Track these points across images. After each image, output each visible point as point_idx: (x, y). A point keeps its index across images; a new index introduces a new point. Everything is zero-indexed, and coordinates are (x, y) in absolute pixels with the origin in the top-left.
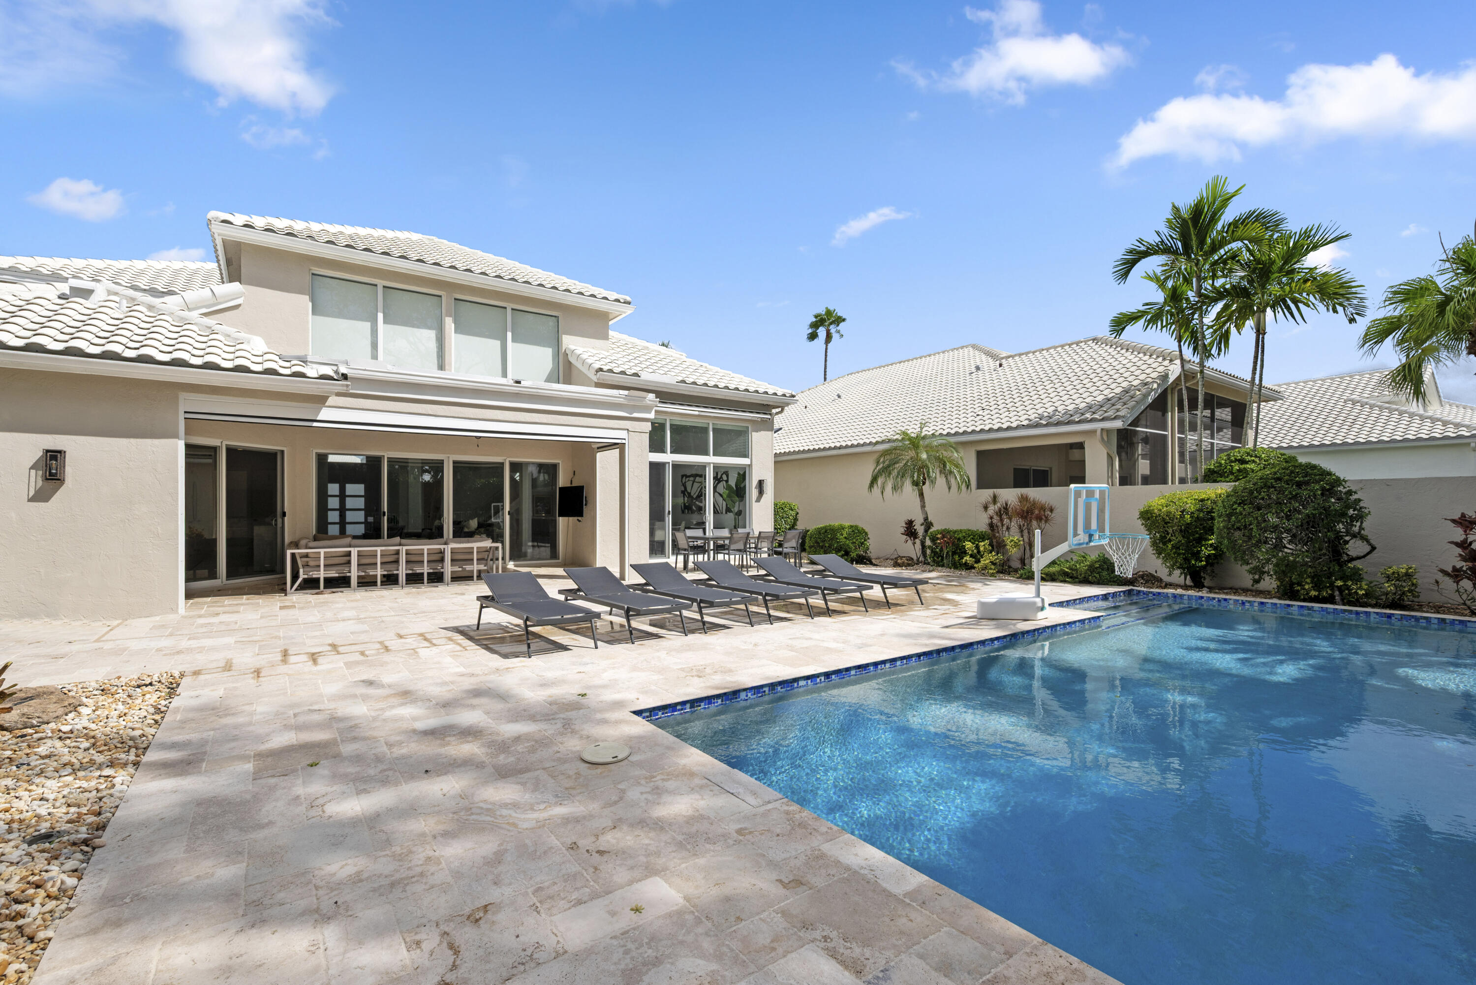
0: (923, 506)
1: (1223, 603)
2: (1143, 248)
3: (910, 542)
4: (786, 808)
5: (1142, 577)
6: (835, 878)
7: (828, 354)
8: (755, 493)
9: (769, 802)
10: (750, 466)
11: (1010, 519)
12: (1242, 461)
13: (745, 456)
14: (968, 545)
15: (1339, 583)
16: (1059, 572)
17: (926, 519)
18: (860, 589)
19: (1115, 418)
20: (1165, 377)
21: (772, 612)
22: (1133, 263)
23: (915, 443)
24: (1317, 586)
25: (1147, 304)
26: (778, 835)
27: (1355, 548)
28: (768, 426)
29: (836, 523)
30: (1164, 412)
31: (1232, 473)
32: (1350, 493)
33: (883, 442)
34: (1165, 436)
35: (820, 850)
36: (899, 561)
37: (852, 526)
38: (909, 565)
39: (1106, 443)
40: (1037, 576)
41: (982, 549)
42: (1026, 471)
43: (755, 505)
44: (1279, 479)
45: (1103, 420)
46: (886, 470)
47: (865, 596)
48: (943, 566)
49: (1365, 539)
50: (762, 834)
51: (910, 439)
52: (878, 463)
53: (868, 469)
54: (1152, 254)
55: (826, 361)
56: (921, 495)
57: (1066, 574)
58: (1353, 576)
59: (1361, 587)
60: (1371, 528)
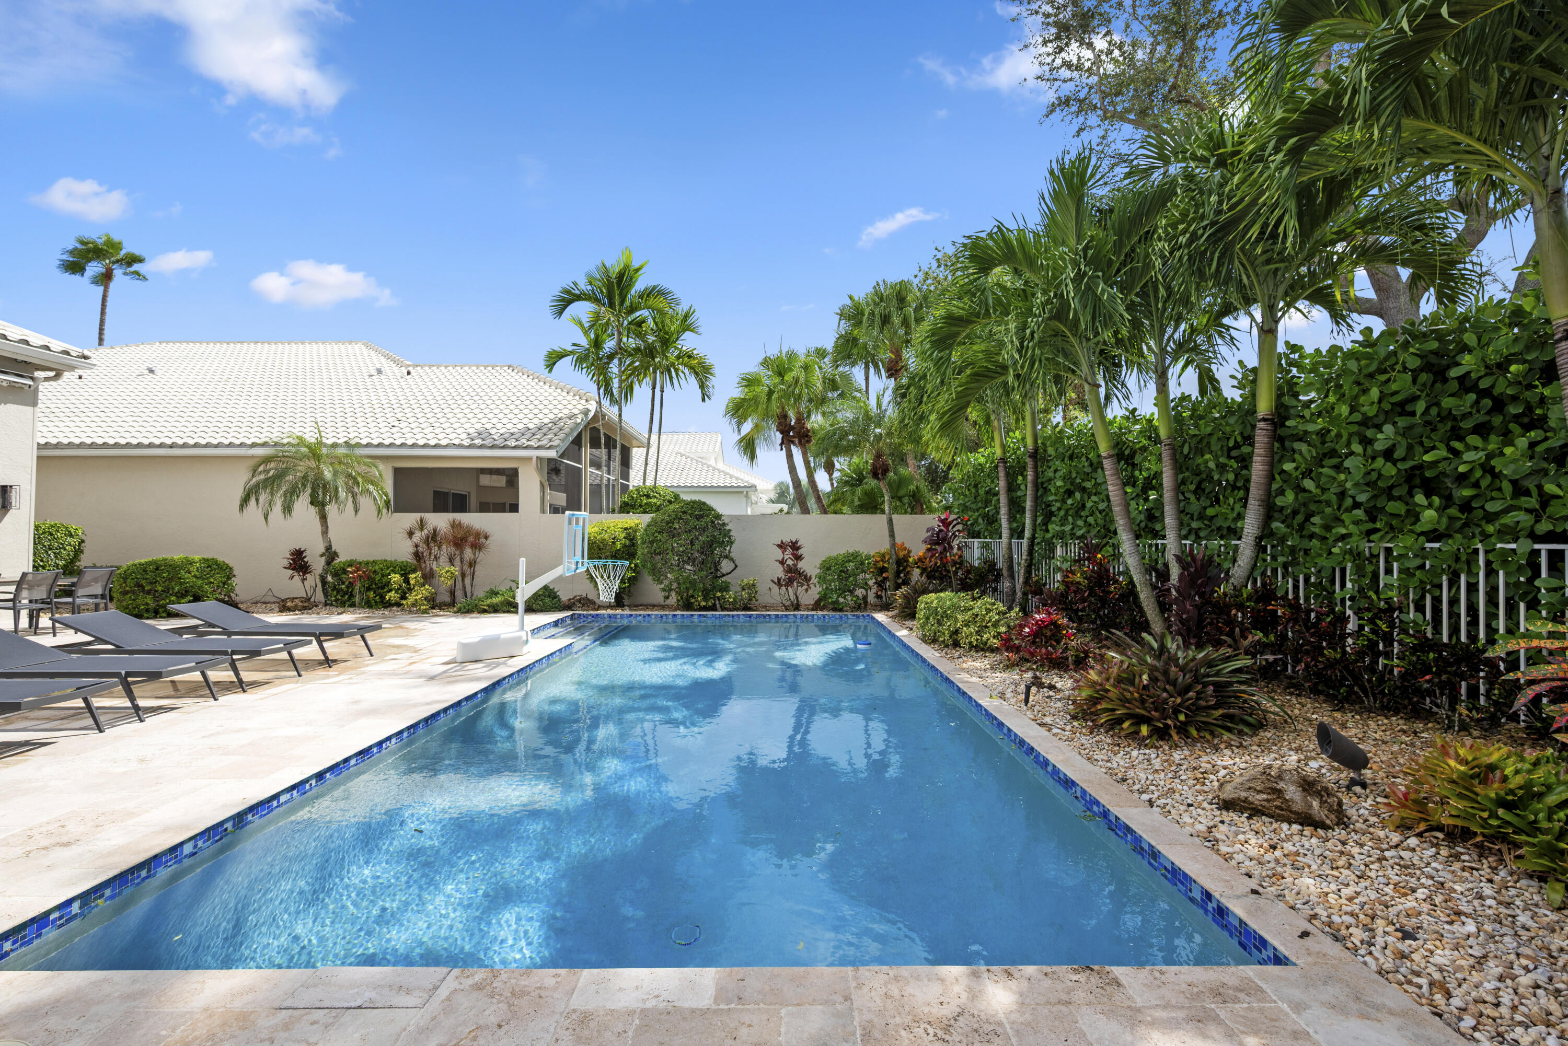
0: (325, 532)
1: (647, 618)
2: (577, 292)
3: (297, 578)
4: (470, 982)
5: (579, 601)
6: (630, 1034)
7: (108, 304)
9: (436, 988)
11: (439, 548)
12: (648, 496)
14: (396, 578)
15: (719, 594)
16: (502, 603)
17: (329, 548)
18: (288, 647)
19: (550, 448)
20: (586, 412)
21: (142, 703)
22: (568, 302)
23: (315, 452)
24: (705, 599)
25: (575, 345)
26: (500, 1026)
27: (726, 566)
28: (30, 395)
29: (177, 556)
30: (580, 447)
31: (641, 506)
32: (724, 524)
33: (265, 445)
34: (580, 469)
35: (574, 1011)
36: (289, 604)
37: (206, 560)
38: (304, 608)
39: (539, 470)
40: (521, 608)
41: (412, 582)
42: (445, 494)
44: (684, 512)
45: (538, 448)
46: (271, 483)
47: (296, 657)
48: (353, 605)
49: (732, 560)
50: (475, 1039)
51: (309, 446)
52: (254, 472)
53: (240, 480)
54: (585, 299)
55: (103, 313)
56: (323, 517)
58: (725, 588)
59: (730, 596)
60: (735, 551)
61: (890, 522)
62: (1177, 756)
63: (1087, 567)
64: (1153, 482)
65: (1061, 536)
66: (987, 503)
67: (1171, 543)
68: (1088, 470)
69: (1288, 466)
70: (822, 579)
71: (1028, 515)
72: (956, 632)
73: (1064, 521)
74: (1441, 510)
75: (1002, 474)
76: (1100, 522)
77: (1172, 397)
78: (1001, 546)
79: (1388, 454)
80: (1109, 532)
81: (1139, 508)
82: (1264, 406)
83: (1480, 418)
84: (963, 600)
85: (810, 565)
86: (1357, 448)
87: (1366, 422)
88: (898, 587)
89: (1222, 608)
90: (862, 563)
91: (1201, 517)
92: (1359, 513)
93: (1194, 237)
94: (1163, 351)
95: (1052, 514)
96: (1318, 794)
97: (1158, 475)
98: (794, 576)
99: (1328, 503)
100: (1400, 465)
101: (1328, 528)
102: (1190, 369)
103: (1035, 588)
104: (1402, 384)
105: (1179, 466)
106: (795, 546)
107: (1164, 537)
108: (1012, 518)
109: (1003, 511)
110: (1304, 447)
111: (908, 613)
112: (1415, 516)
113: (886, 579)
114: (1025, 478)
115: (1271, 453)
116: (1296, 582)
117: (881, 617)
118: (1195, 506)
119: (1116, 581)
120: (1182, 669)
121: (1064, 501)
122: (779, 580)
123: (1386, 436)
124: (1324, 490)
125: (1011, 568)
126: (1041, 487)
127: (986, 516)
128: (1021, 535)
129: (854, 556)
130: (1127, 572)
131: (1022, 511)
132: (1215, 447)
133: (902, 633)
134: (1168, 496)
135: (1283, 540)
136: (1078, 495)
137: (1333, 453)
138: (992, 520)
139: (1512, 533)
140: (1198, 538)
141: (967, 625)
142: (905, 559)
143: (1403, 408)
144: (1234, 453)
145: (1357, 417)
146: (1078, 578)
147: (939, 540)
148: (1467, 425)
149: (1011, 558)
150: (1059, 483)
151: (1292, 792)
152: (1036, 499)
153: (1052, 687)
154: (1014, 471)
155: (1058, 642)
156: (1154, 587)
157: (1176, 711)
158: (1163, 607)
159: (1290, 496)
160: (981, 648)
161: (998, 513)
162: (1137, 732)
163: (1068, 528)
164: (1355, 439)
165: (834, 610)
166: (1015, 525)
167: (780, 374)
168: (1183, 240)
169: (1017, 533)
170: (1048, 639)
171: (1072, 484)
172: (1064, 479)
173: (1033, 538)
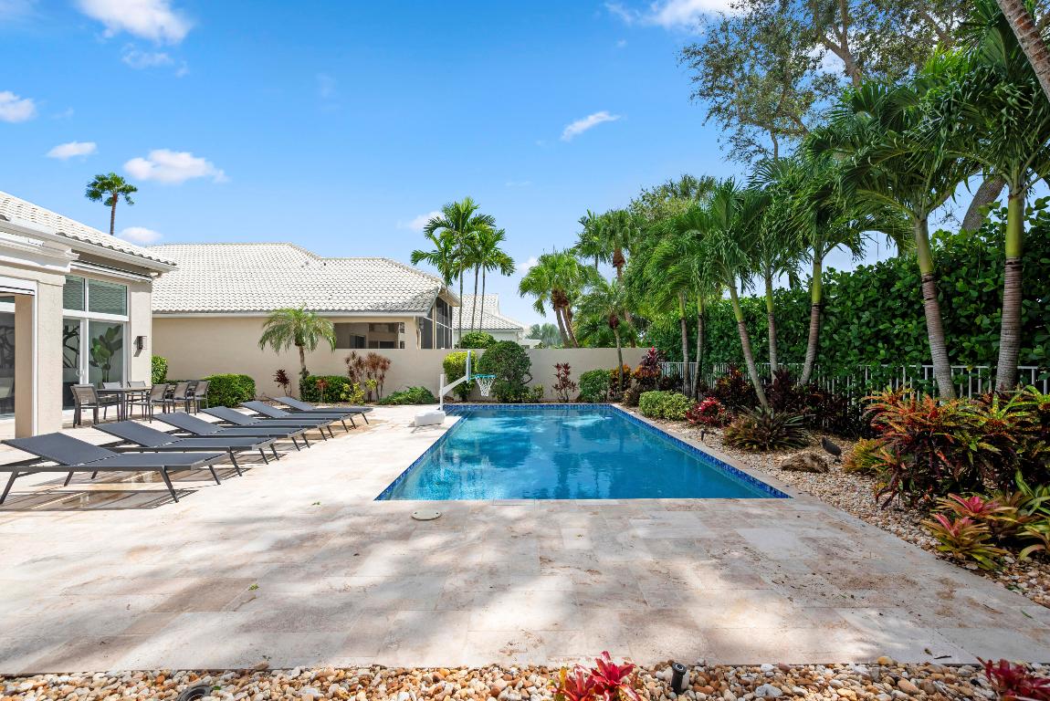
0: (303, 361)
1: (485, 407)
2: (439, 223)
3: (281, 386)
7: (115, 215)
8: (134, 348)
10: (129, 323)
11: (363, 369)
13: (120, 312)
14: (346, 386)
15: (523, 394)
17: (304, 369)
19: (420, 311)
20: (437, 290)
22: (434, 229)
25: (431, 251)
27: (526, 378)
28: (147, 287)
32: (525, 355)
34: (432, 322)
39: (415, 325)
41: (354, 388)
43: (134, 359)
44: (504, 348)
45: (414, 311)
46: (275, 334)
48: (317, 401)
49: (530, 375)
52: (264, 327)
53: (260, 332)
54: (442, 226)
56: (302, 352)
57: (409, 399)
58: (526, 390)
59: (529, 396)
60: (532, 369)
61: (620, 352)
62: (768, 456)
63: (731, 377)
64: (764, 334)
65: (717, 360)
66: (674, 342)
67: (773, 364)
68: (731, 326)
69: (826, 328)
70: (582, 385)
71: (699, 349)
72: (662, 411)
73: (718, 353)
74: (888, 350)
75: (683, 326)
76: (738, 353)
77: (774, 289)
78: (683, 366)
79: (868, 324)
80: (742, 359)
81: (757, 346)
82: (815, 299)
83: (903, 310)
84: (666, 394)
85: (574, 377)
86: (855, 321)
87: (858, 309)
88: (624, 389)
89: (794, 396)
90: (605, 376)
91: (788, 351)
92: (856, 351)
93: (779, 227)
94: (770, 267)
95: (712, 349)
96: (818, 461)
97: (767, 329)
98: (566, 383)
99: (844, 346)
100: (873, 330)
101: (843, 357)
102: (785, 273)
103: (702, 388)
104: (872, 293)
105: (777, 324)
106: (566, 367)
107: (769, 362)
108: (689, 351)
109: (684, 347)
110: (833, 319)
111: (633, 402)
112: (877, 352)
113: (617, 385)
114: (697, 328)
115: (819, 321)
116: (831, 383)
117: (616, 405)
118: (785, 346)
119: (745, 384)
120: (772, 421)
121: (718, 342)
122: (557, 386)
123: (866, 316)
124: (842, 340)
125: (689, 378)
126: (706, 334)
127: (673, 349)
128: (694, 360)
129: (600, 372)
130: (751, 380)
131: (696, 347)
132: (795, 316)
133: (632, 413)
134: (771, 341)
135: (824, 363)
136: (726, 339)
137: (845, 323)
138: (678, 352)
139: (914, 360)
140: (786, 363)
141: (668, 407)
142: (628, 373)
143: (873, 303)
144: (804, 320)
145: (854, 307)
146: (726, 383)
147: (650, 363)
148: (898, 313)
149: (689, 373)
150: (715, 332)
151: (808, 460)
152: (703, 340)
153: (713, 433)
154: (691, 324)
155: (716, 414)
156: (763, 386)
157: (769, 439)
158: (767, 396)
159: (827, 342)
160: (675, 419)
161: (681, 347)
162: (751, 448)
163: (720, 356)
164: (855, 317)
165: (588, 402)
166: (690, 354)
167: (553, 267)
168: (774, 228)
169: (692, 359)
170: (711, 413)
171: (723, 333)
172: (718, 329)
173: (701, 362)
